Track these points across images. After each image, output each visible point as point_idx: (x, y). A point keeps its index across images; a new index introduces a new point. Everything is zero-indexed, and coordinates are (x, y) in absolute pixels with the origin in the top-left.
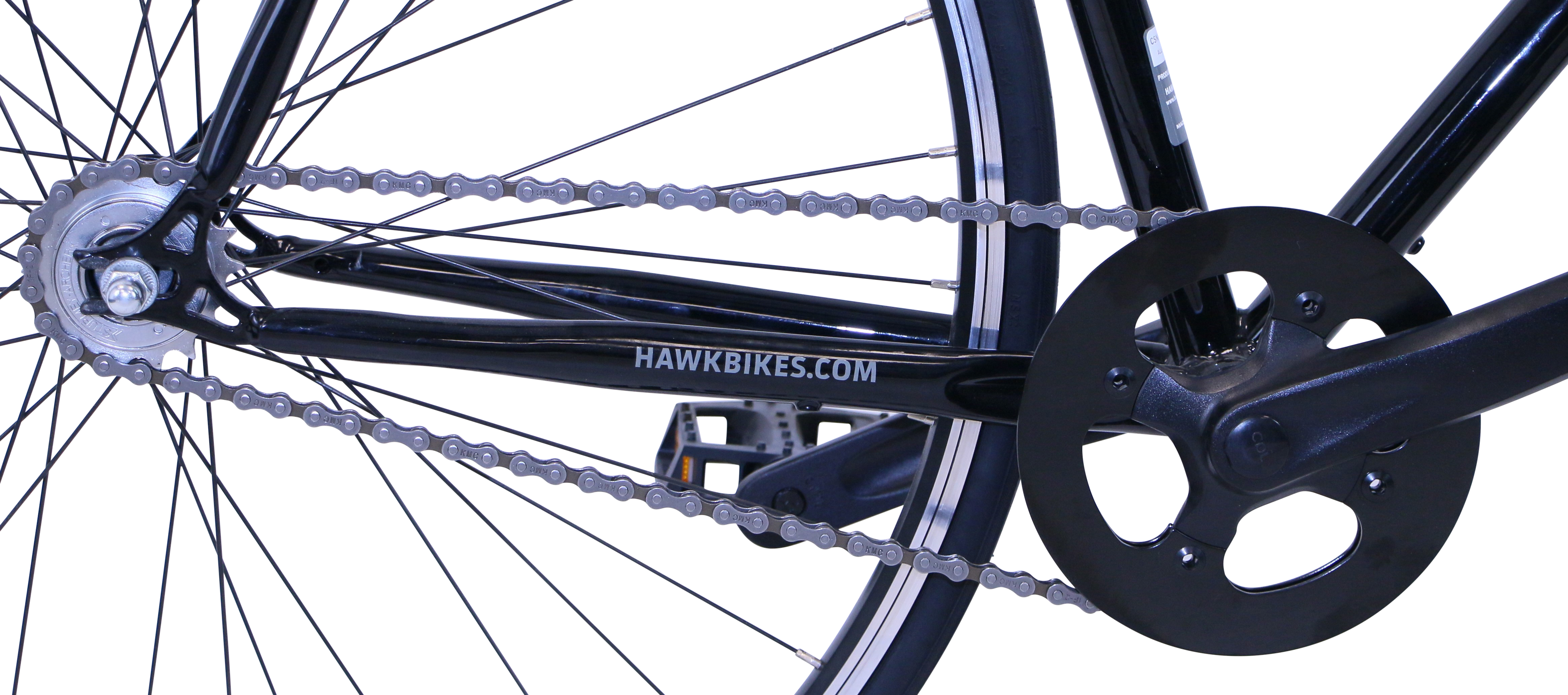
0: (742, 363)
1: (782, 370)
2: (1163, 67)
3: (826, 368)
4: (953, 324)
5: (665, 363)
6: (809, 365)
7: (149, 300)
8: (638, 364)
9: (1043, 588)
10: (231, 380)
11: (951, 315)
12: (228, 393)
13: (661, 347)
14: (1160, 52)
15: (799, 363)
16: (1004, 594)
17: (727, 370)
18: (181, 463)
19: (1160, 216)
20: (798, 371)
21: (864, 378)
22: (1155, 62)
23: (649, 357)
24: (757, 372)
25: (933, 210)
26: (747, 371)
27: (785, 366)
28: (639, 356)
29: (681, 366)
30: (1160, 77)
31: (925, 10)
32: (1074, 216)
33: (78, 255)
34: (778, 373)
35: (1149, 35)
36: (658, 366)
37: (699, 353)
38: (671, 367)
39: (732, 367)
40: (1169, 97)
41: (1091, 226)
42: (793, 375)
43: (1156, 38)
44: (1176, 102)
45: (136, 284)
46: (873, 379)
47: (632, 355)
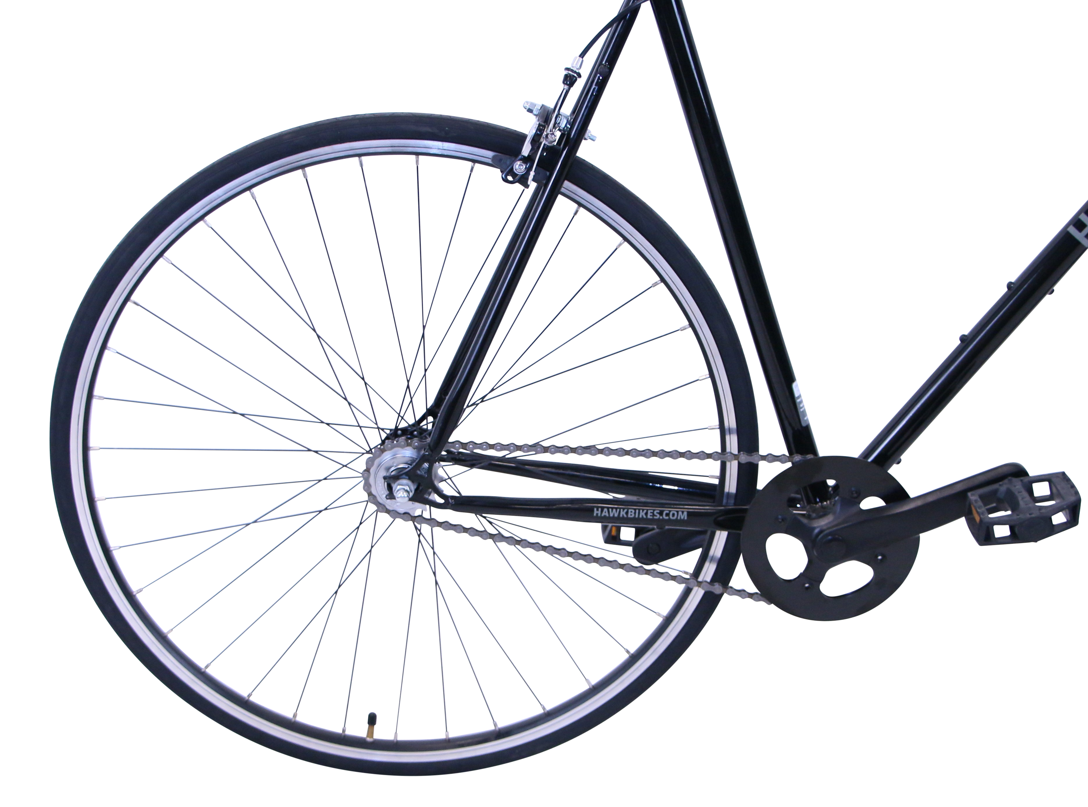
0: (635, 513)
1: (651, 516)
2: (800, 396)
3: (667, 515)
4: (718, 488)
5: (605, 514)
6: (661, 513)
7: (411, 494)
8: (595, 515)
9: (751, 596)
10: (440, 520)
11: (717, 484)
12: (440, 524)
13: (604, 507)
14: (798, 390)
15: (657, 513)
16: (736, 598)
17: (629, 516)
18: (420, 541)
19: (797, 458)
20: (656, 516)
21: (682, 518)
22: (796, 395)
23: (599, 512)
24: (641, 516)
25: (709, 456)
26: (637, 516)
27: (652, 514)
28: (595, 512)
29: (611, 515)
30: (798, 401)
31: (707, 375)
32: (764, 458)
33: (385, 478)
34: (649, 517)
35: (794, 385)
36: (603, 515)
37: (618, 510)
38: (607, 515)
39: (631, 515)
40: (802, 408)
41: (770, 462)
42: (655, 517)
43: (797, 385)
44: (805, 409)
45: (407, 491)
46: (686, 518)
47: (593, 511)
